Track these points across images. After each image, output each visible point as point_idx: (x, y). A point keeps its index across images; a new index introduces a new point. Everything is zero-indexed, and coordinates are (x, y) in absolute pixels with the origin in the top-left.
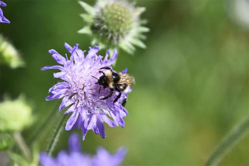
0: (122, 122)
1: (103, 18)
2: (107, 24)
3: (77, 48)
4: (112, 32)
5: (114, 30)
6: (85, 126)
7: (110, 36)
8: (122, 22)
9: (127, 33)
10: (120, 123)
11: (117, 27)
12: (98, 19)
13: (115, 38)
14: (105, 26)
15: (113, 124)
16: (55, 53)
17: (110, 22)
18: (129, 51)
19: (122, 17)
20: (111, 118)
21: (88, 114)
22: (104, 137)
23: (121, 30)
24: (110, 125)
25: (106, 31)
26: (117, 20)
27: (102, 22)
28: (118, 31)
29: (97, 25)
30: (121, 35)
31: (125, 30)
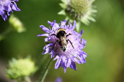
0: (84, 60)
1: (72, 6)
2: (74, 9)
3: (55, 22)
4: (77, 13)
5: (78, 12)
6: (65, 65)
7: (76, 15)
8: (83, 8)
9: (85, 14)
10: (83, 61)
11: (80, 10)
12: (69, 6)
13: (78, 17)
14: (73, 10)
15: (80, 62)
16: (43, 27)
17: (76, 8)
18: (86, 24)
19: (83, 5)
20: (79, 59)
21: (66, 58)
22: (76, 70)
23: (82, 12)
24: (79, 63)
25: (73, 13)
26: (80, 6)
27: (72, 8)
28: (80, 12)
29: (68, 9)
30: (82, 15)
31: (84, 12)
